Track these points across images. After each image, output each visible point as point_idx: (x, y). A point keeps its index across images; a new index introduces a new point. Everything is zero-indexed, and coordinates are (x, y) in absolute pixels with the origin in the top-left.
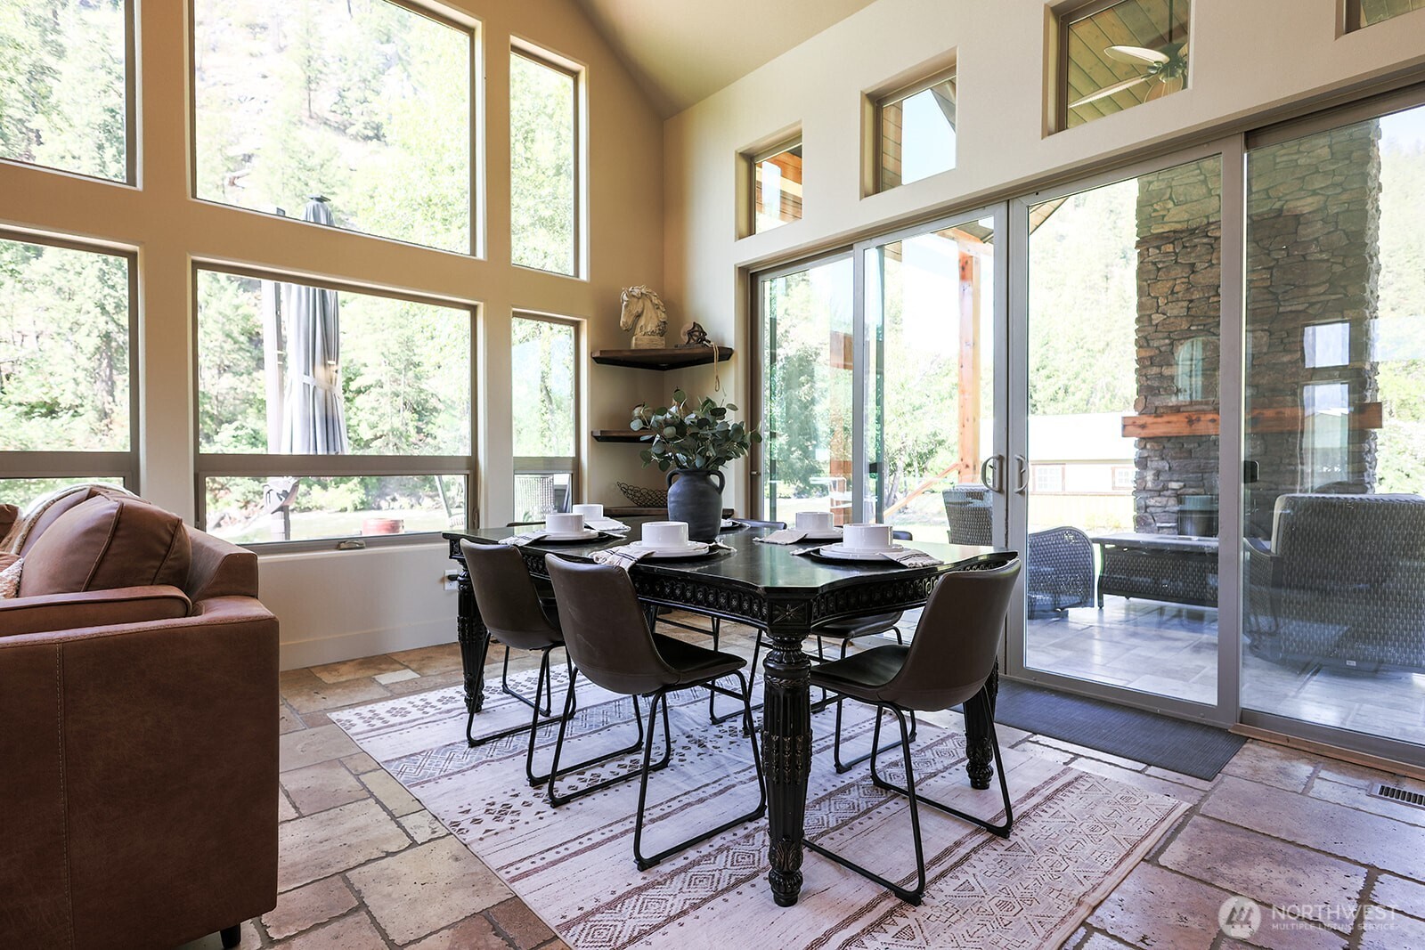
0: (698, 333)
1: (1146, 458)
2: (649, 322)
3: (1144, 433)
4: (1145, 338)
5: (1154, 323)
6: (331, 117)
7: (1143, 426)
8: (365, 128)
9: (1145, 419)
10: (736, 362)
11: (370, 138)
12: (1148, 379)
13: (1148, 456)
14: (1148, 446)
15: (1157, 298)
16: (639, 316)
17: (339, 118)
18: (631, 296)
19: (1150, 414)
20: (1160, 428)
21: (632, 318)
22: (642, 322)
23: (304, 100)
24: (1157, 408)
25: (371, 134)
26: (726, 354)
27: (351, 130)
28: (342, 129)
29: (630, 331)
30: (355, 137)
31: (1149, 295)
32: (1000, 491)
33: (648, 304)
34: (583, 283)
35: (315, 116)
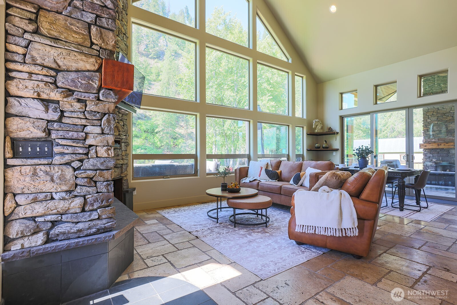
0: (330, 129)
1: (426, 153)
2: (319, 127)
3: (425, 148)
4: (425, 125)
5: (428, 122)
6: (144, 52)
7: (425, 146)
8: (154, 55)
9: (425, 144)
10: (339, 134)
11: (155, 58)
12: (426, 135)
13: (427, 153)
14: (427, 151)
15: (429, 116)
16: (317, 126)
17: (146, 53)
18: (316, 121)
19: (427, 143)
20: (430, 146)
21: (316, 126)
22: (318, 127)
23: (137, 48)
24: (429, 142)
25: (155, 57)
26: (337, 133)
27: (150, 56)
28: (147, 56)
29: (315, 129)
30: (151, 58)
31: (426, 115)
32: (408, 161)
33: (319, 123)
34: (305, 119)
35: (140, 52)
